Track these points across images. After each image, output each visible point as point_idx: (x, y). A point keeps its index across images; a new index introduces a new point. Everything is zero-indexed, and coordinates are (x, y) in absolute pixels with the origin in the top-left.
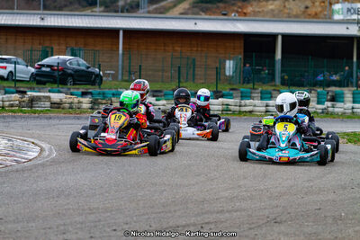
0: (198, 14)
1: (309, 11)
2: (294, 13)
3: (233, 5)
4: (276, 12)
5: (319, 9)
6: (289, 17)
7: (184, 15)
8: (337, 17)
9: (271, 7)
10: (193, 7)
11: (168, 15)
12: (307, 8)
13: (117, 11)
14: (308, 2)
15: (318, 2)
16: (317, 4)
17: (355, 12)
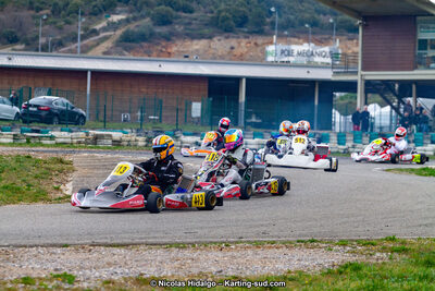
0: (121, 54)
1: (235, 52)
2: (220, 54)
3: (158, 44)
4: (201, 52)
5: (246, 50)
6: (215, 58)
7: (107, 55)
9: (197, 47)
10: (117, 46)
11: (90, 54)
13: (37, 50)
14: (233, 42)
15: (244, 42)
16: (243, 44)
17: (290, 53)
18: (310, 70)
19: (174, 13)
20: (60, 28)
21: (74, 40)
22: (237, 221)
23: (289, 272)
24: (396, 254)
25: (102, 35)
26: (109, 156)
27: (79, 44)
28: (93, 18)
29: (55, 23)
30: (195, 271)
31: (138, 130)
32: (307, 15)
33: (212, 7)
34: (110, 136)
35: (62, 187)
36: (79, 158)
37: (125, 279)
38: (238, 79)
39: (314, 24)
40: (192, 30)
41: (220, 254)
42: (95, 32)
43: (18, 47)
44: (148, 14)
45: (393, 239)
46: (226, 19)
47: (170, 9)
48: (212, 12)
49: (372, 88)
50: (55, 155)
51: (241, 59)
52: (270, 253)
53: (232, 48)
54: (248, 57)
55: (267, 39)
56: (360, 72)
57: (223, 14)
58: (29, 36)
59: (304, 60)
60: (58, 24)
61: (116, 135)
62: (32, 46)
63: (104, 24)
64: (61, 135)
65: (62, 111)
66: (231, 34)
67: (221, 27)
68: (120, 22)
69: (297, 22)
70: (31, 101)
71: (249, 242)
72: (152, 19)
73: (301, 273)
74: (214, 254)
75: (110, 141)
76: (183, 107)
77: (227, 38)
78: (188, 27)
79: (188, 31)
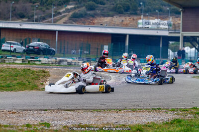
0: (71, 23)
1: (124, 23)
2: (117, 23)
3: (88, 19)
4: (108, 23)
5: (129, 22)
6: (114, 26)
7: (65, 23)
8: (140, 26)
9: (106, 20)
10: (70, 19)
11: (57, 23)
13: (33, 21)
14: (123, 18)
15: (128, 18)
16: (127, 19)
17: (149, 24)
18: (158, 31)
19: (96, 5)
20: (44, 11)
21: (50, 17)
22: (124, 99)
23: (148, 123)
24: (197, 115)
25: (63, 14)
26: (66, 69)
27: (52, 18)
28: (59, 7)
29: (42, 9)
30: (105, 122)
31: (79, 58)
32: (157, 6)
33: (114, 2)
34: (67, 60)
35: (44, 83)
36: (52, 70)
37: (73, 125)
38: (125, 35)
39: (160, 10)
40: (104, 13)
41: (117, 115)
42: (60, 13)
43: (24, 20)
44: (84, 5)
45: (196, 108)
46: (120, 8)
47: (94, 3)
48: (113, 5)
49: (187, 40)
50: (41, 69)
51: (126, 26)
52: (140, 114)
53: (123, 21)
54: (130, 25)
55: (138, 17)
56: (181, 32)
57: (119, 5)
58: (30, 15)
59: (155, 27)
60: (43, 10)
61: (69, 60)
62: (31, 19)
63: (64, 9)
64: (44, 60)
65: (44, 49)
66: (122, 15)
67: (117, 12)
68: (71, 9)
69: (152, 9)
70: (31, 44)
71: (130, 109)
72: (86, 8)
73: (153, 123)
74: (114, 115)
75: (66, 63)
76: (100, 47)
77: (120, 16)
78: (102, 11)
79: (102, 13)
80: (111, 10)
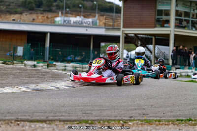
5: (41, 21)
12: (34, 20)
14: (34, 16)
15: (40, 16)
16: (40, 17)
17: (69, 22)
18: (87, 29)
40: (11, 9)
46: (30, 3)
56: (122, 29)
66: (33, 12)
67: (27, 8)
69: (71, 5)
77: (31, 13)
78: (8, 7)
79: (8, 10)
80: (19, 6)
